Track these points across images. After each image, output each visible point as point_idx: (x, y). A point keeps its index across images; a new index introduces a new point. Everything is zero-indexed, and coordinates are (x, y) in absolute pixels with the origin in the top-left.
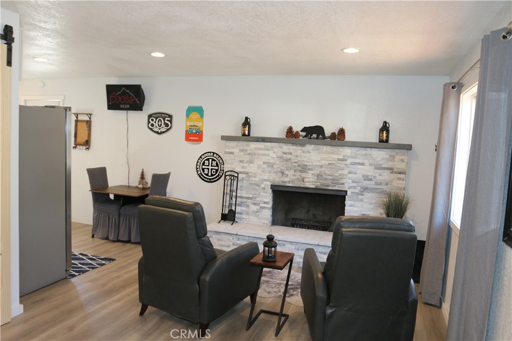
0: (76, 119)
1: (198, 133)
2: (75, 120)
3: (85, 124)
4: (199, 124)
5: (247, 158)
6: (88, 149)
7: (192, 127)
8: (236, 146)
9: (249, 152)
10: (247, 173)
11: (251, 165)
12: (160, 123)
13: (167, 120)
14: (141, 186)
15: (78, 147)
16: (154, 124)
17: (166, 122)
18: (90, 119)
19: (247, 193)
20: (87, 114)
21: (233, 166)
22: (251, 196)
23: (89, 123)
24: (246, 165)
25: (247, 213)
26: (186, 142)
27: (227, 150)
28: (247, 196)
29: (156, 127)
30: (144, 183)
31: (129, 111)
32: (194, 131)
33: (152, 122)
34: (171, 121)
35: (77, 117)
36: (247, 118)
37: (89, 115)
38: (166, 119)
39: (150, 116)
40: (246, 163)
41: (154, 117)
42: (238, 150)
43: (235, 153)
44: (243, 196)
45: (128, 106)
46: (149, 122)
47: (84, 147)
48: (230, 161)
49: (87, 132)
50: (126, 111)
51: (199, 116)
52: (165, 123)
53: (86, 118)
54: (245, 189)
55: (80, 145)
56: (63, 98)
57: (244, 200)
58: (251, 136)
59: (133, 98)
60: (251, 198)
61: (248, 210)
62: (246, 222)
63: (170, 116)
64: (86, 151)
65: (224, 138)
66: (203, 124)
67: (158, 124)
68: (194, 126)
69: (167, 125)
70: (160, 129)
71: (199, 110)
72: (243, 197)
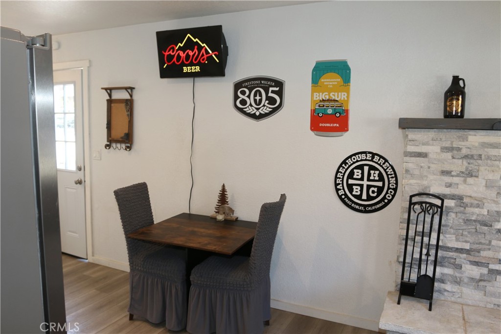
0: (109, 98)
1: (338, 115)
2: (107, 100)
3: (123, 105)
4: (340, 96)
5: (459, 165)
6: (129, 148)
7: (326, 104)
8: (433, 140)
9: (464, 151)
10: (460, 198)
11: (470, 180)
12: (258, 98)
13: (273, 92)
14: (220, 217)
15: (114, 145)
16: (247, 99)
17: (270, 94)
18: (131, 96)
19: (457, 240)
20: (126, 89)
21: (425, 183)
22: (467, 246)
23: (129, 104)
24: (456, 180)
25: (457, 282)
26: (312, 133)
27: (411, 148)
28: (459, 245)
29: (251, 105)
30: (227, 211)
31: (196, 79)
32: (330, 111)
33: (242, 97)
34: (280, 93)
35: (110, 95)
36: (456, 79)
37: (129, 91)
38: (271, 89)
39: (238, 86)
40: (458, 176)
41: (246, 87)
42: (437, 149)
43: (430, 156)
44: (450, 245)
45: (198, 69)
46: (236, 97)
47: (124, 146)
48: (417, 172)
49: (127, 120)
50: (192, 79)
51: (339, 80)
52: (268, 98)
53: (125, 95)
54: (452, 231)
55: (117, 141)
56: (88, 65)
57: (451, 254)
58: (466, 117)
59: (207, 52)
60: (467, 250)
61: (458, 275)
62: (453, 299)
63: (279, 84)
64: (126, 152)
65: (406, 124)
66: (348, 97)
67: (255, 100)
68: (328, 100)
69: (272, 101)
70: (258, 109)
71: (341, 69)
72: (448, 248)
